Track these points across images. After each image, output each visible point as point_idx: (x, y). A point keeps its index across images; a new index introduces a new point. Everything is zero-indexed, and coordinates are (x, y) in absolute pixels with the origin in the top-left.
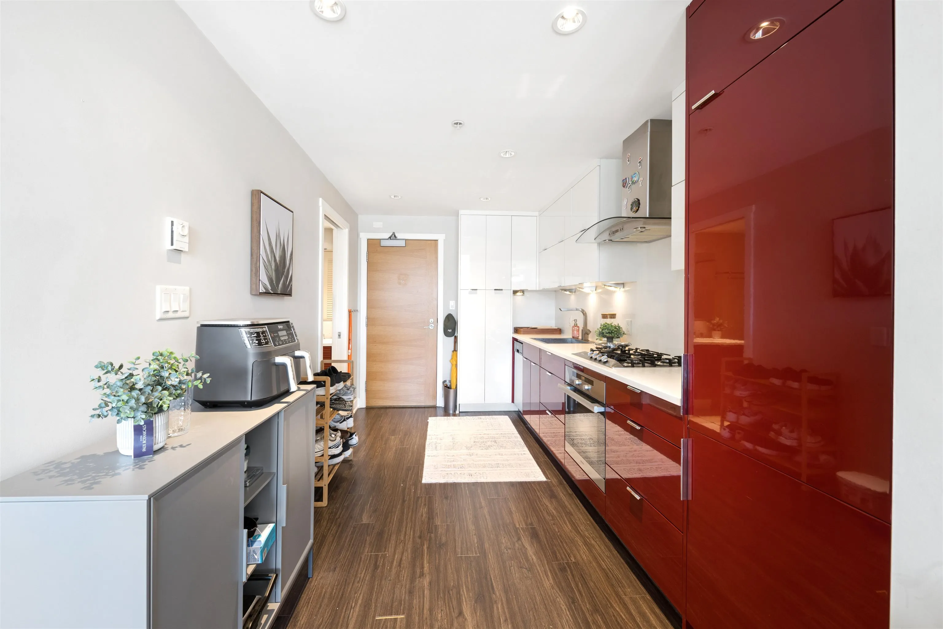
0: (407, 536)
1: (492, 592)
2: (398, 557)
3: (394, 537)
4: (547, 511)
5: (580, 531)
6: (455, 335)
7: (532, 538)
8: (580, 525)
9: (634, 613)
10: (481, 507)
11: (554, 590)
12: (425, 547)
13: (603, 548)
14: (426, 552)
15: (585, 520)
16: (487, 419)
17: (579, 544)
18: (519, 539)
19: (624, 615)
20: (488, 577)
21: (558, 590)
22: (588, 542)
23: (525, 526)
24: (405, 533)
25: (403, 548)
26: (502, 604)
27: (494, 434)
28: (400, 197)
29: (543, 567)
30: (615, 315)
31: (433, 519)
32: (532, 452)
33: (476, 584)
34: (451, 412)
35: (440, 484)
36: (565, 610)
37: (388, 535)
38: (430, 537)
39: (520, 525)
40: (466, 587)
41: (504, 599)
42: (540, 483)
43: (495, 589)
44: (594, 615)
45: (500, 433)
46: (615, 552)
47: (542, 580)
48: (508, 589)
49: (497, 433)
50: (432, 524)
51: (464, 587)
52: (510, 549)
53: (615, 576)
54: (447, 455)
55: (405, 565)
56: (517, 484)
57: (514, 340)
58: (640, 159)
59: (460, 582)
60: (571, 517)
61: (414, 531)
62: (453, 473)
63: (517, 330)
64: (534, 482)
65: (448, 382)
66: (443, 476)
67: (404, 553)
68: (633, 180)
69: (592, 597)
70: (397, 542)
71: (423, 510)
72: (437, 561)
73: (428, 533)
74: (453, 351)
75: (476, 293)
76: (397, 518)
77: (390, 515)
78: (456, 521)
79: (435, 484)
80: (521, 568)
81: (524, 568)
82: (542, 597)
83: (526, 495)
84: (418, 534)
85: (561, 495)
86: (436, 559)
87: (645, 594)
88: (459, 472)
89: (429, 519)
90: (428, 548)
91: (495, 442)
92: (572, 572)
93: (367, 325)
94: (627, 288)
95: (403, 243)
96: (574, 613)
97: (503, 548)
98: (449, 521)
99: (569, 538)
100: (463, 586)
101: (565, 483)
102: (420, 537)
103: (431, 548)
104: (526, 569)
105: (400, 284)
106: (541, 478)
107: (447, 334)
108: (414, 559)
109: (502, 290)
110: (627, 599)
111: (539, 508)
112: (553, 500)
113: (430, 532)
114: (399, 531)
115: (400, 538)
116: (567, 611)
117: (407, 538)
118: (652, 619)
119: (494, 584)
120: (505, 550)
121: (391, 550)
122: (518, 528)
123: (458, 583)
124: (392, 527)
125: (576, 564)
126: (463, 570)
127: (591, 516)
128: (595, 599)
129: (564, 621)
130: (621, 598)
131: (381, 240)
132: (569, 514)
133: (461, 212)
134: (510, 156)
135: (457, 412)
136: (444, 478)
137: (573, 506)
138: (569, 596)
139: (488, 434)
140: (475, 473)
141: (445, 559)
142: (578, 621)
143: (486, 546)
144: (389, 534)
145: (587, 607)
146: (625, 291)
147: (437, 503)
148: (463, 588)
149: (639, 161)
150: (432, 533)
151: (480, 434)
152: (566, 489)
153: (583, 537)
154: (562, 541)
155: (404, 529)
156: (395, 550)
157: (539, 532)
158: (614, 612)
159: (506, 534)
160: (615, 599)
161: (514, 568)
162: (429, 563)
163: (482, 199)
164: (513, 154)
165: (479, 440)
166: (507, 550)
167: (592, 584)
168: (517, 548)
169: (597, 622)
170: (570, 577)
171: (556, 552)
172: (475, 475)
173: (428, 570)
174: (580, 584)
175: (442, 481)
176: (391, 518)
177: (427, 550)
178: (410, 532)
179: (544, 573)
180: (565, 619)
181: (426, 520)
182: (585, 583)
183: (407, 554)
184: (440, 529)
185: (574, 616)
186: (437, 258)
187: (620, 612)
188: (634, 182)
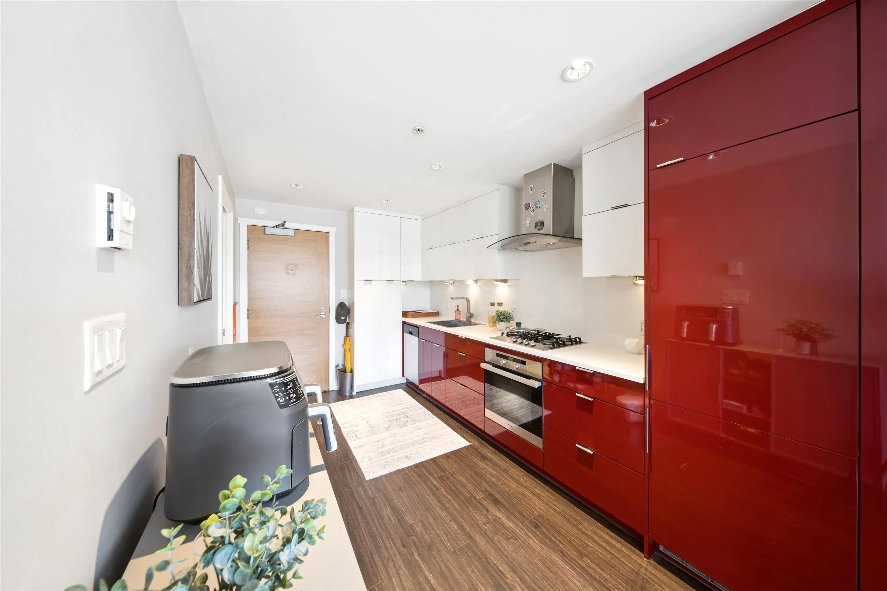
0: (389, 550)
1: (504, 578)
2: (396, 581)
3: (377, 557)
4: (489, 474)
5: (523, 484)
6: (347, 321)
7: (496, 505)
8: (519, 478)
9: (602, 544)
10: (437, 489)
11: (544, 550)
12: (416, 555)
13: (547, 494)
14: (420, 562)
15: (520, 472)
16: (386, 396)
17: (530, 497)
18: (488, 510)
19: (599, 549)
20: (491, 562)
21: (546, 548)
22: (535, 492)
23: (483, 495)
24: (386, 547)
25: (395, 566)
26: (520, 586)
27: (401, 410)
28: (302, 187)
29: (522, 530)
30: (502, 303)
31: (403, 518)
32: (442, 420)
33: (486, 575)
34: (348, 394)
35: (385, 476)
36: (564, 565)
37: (369, 557)
38: (413, 541)
39: (480, 497)
40: (481, 584)
41: (517, 580)
42: (466, 448)
43: (504, 572)
44: (583, 559)
45: (405, 407)
46: (556, 494)
47: (530, 544)
48: (514, 567)
49: (403, 408)
50: (406, 525)
51: (479, 584)
52: (487, 523)
53: (571, 516)
54: (373, 442)
55: (410, 587)
56: (450, 454)
57: (404, 323)
58: (545, 191)
59: (473, 581)
60: (509, 473)
61: (393, 541)
62: (390, 459)
63: (405, 314)
64: (462, 449)
65: (340, 365)
66: (383, 466)
67: (400, 573)
68: (537, 206)
69: (571, 543)
70: (383, 562)
71: (387, 512)
72: (438, 567)
73: (408, 538)
74: (346, 337)
75: (371, 284)
76: (366, 533)
77: (355, 531)
78: (426, 513)
79: (380, 477)
80: (508, 539)
81: (511, 538)
82: (542, 561)
83: (464, 463)
84: (399, 544)
85: (489, 454)
86: (434, 565)
87: (597, 524)
88: (395, 458)
89: (399, 520)
90: (419, 555)
91: (407, 417)
92: (543, 526)
93: (249, 317)
94: (508, 284)
95: (292, 233)
96: (571, 565)
97: (481, 525)
98: (419, 516)
99: (520, 494)
100: (477, 584)
101: (484, 442)
102: (404, 546)
103: (422, 554)
104: (512, 538)
105: (288, 273)
106: (465, 443)
107: (339, 320)
108: (414, 575)
109: (393, 281)
110: (590, 533)
111: (482, 473)
112: (486, 461)
113: (410, 536)
114: (378, 548)
115: (384, 556)
116: (565, 565)
117: (391, 553)
118: (614, 543)
119: (500, 568)
120: (485, 526)
121: (384, 575)
122: (480, 499)
123: (471, 582)
124: (368, 545)
125: (540, 516)
126: (466, 566)
127: (522, 468)
128: (574, 544)
129: (570, 576)
130: (586, 534)
131: (266, 228)
132: (505, 471)
133: (356, 209)
134: (439, 169)
135: (354, 393)
136: (385, 468)
137: (503, 462)
138: (557, 550)
139: (396, 411)
140: (411, 454)
141: (443, 561)
142: (578, 571)
143: (468, 530)
144: (369, 555)
145: (574, 554)
146: (508, 286)
147: (395, 498)
148: (479, 586)
149: (543, 192)
150: (412, 536)
151: (390, 412)
152: (487, 447)
153: (527, 488)
154: (518, 498)
155: (382, 543)
156: (388, 574)
157: (498, 497)
158: (591, 549)
159: (476, 509)
160: (584, 537)
161: (503, 542)
162: (431, 573)
163: (384, 201)
164: (443, 167)
165: (392, 418)
166: (486, 526)
167: (562, 530)
168: (492, 521)
169: (589, 565)
170: (545, 531)
171: (521, 512)
172: (411, 456)
173: (436, 582)
174: (555, 534)
175: (385, 472)
176: (359, 535)
177: (420, 558)
178: (390, 543)
179: (526, 536)
180: (570, 575)
181: (397, 522)
182: (559, 533)
183: (403, 573)
184: (417, 528)
185: (574, 569)
186: (328, 249)
187: (595, 547)
188: (539, 207)
